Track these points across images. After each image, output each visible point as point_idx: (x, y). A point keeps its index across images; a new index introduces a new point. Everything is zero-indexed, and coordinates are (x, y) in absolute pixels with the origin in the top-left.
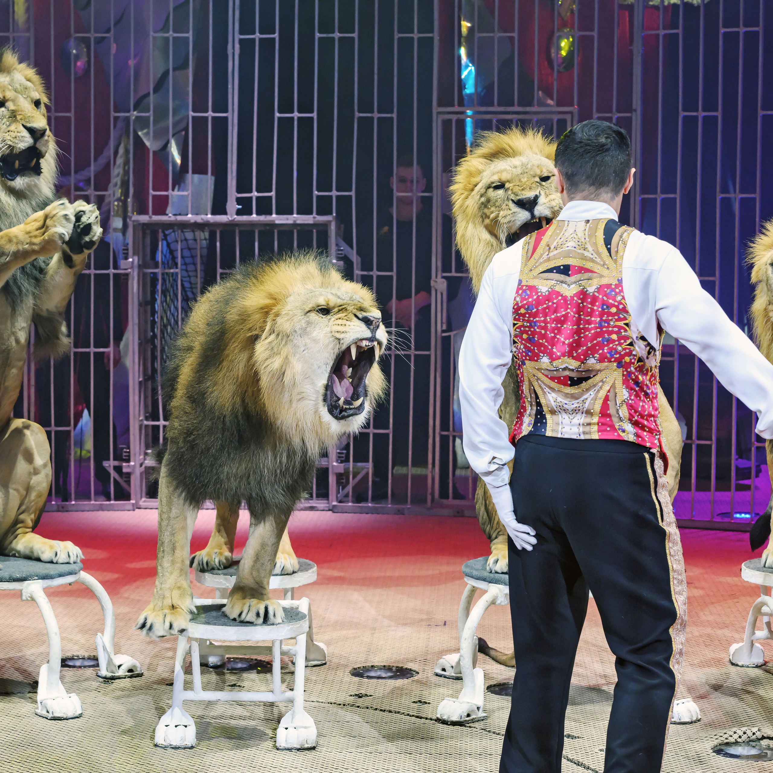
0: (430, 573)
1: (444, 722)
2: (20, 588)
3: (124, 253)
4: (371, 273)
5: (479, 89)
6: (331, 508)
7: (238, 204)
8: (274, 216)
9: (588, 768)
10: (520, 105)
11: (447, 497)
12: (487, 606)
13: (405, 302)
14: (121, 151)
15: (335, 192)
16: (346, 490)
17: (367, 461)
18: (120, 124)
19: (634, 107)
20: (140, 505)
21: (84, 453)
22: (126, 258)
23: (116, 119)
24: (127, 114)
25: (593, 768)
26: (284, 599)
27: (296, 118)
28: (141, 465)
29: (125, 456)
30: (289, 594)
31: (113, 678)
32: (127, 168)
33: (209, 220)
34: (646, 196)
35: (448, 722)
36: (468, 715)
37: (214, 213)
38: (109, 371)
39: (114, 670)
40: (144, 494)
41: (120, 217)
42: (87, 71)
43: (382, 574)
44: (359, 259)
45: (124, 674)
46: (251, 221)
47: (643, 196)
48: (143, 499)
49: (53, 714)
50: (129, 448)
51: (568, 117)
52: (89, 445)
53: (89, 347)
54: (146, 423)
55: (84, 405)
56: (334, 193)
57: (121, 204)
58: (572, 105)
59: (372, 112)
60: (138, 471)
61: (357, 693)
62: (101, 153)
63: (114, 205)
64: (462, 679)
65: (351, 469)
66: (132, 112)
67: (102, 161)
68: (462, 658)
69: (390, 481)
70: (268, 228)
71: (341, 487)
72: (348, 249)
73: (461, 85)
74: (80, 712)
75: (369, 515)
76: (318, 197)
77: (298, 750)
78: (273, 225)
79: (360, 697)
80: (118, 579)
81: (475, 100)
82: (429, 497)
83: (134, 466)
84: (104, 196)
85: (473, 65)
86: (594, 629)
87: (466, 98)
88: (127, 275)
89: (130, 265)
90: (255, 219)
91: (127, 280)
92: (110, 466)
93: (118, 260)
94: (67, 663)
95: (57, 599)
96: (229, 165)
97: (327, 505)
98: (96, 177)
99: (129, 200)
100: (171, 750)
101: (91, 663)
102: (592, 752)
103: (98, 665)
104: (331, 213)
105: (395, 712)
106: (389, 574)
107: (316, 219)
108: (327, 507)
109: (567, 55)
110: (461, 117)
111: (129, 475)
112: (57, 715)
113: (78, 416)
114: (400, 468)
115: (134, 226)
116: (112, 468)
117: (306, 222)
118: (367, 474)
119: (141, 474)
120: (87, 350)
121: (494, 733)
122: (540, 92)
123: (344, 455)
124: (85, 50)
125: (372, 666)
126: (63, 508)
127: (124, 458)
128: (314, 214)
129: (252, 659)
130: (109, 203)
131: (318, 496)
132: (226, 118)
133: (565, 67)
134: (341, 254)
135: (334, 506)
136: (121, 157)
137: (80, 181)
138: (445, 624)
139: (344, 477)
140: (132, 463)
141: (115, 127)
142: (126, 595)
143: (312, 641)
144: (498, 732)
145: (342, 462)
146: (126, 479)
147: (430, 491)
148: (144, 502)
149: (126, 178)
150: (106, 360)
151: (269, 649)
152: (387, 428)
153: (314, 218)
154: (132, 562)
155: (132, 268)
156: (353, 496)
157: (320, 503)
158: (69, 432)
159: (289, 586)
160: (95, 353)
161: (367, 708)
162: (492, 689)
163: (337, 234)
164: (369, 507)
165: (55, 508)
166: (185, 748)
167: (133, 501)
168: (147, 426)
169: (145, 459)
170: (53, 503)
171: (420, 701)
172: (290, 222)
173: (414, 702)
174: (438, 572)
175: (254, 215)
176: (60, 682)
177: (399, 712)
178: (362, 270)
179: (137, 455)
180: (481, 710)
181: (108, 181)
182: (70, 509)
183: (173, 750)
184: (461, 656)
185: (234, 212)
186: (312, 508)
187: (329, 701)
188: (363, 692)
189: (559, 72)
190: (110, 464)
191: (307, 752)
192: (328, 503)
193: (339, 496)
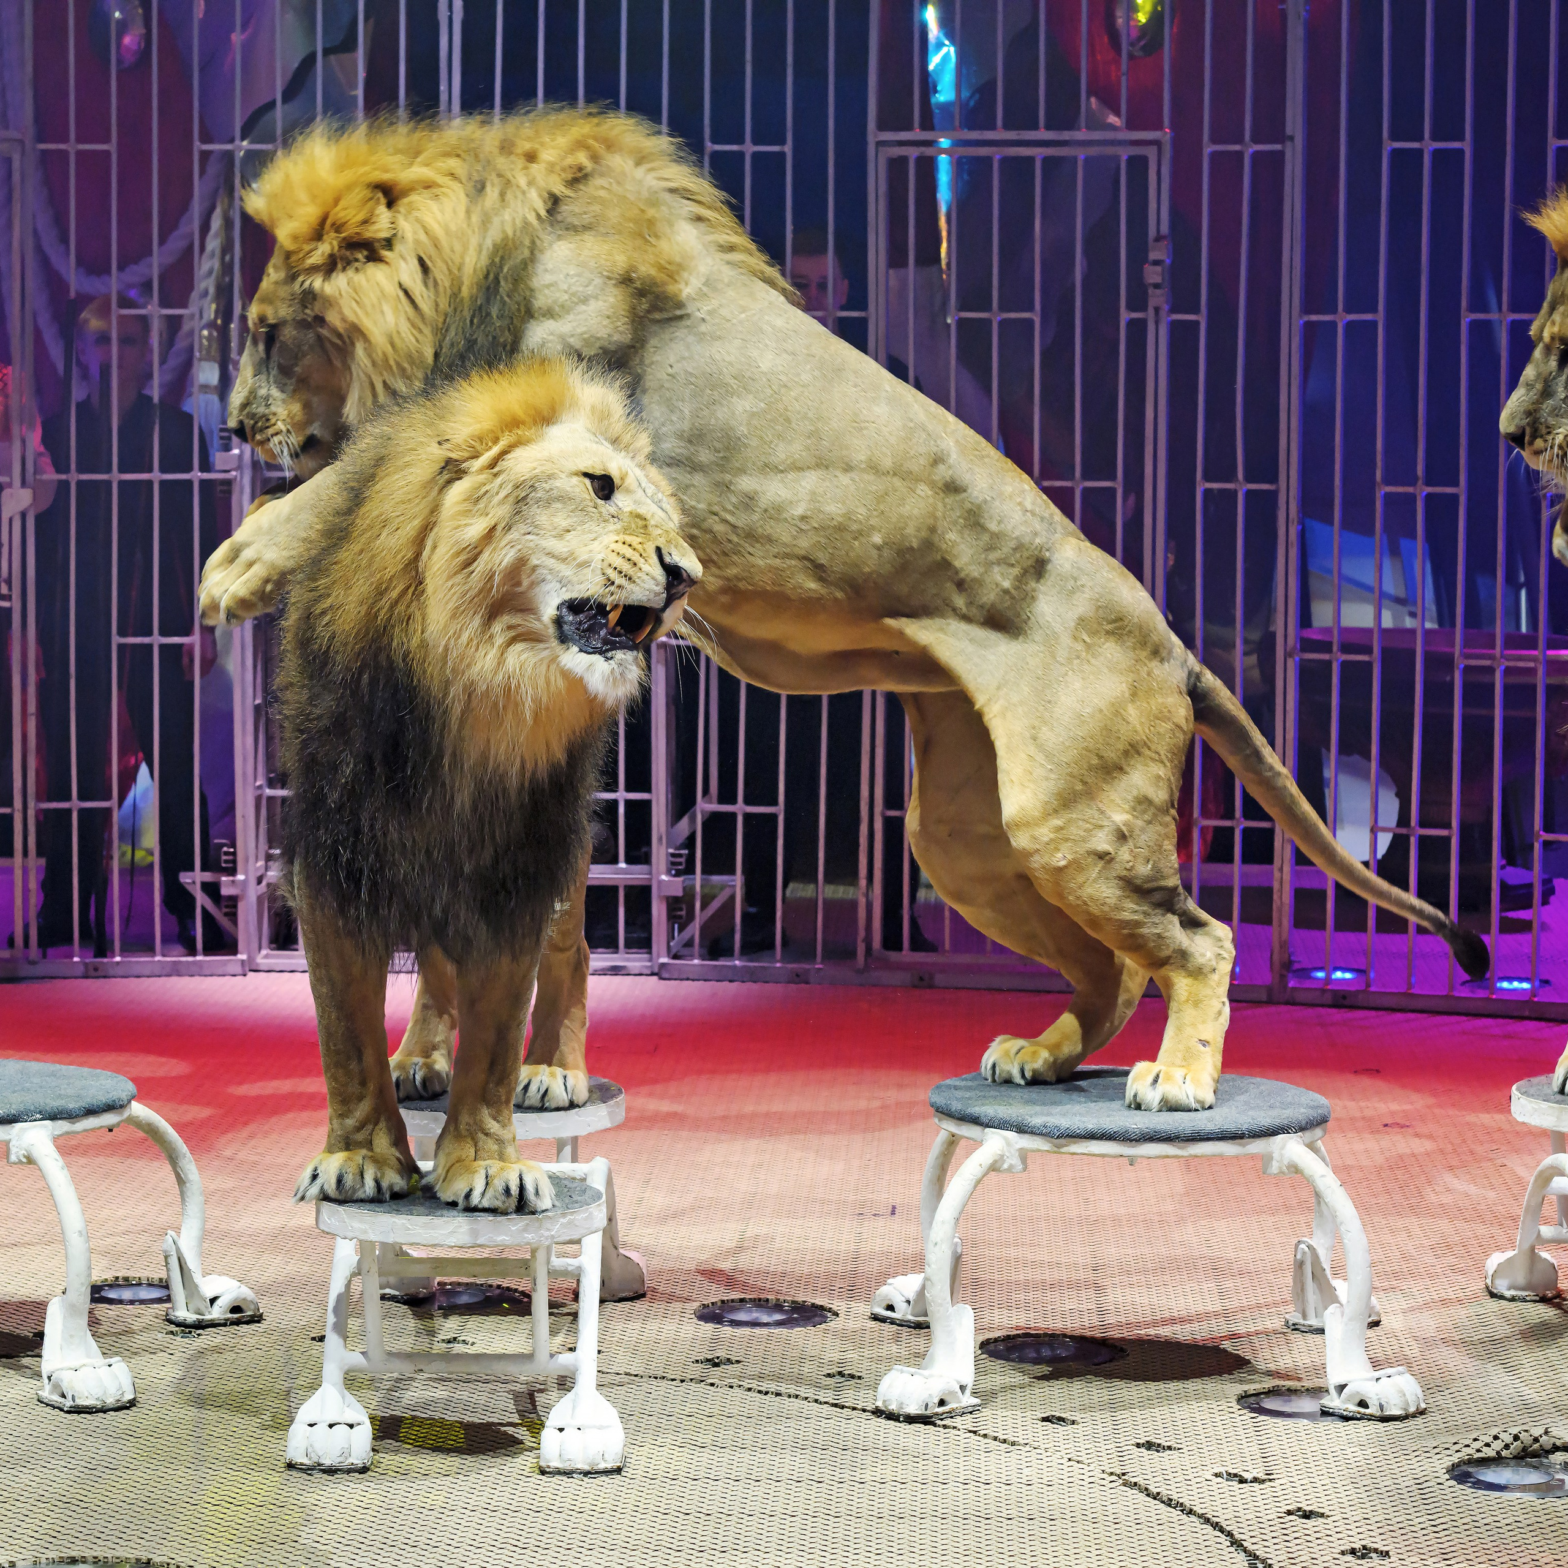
0: (862, 1104)
1: (892, 1416)
2: (7, 1138)
3: (222, 438)
5: (965, 94)
6: (656, 970)
9: (1191, 1512)
10: (1048, 127)
11: (899, 948)
12: (979, 1175)
14: (216, 223)
16: (687, 934)
17: (732, 871)
18: (212, 169)
19: (1289, 131)
20: (257, 964)
21: (139, 854)
22: (227, 448)
23: (205, 156)
24: (229, 147)
25: (1201, 1512)
26: (557, 1161)
28: (259, 881)
29: (226, 862)
30: (568, 1150)
31: (200, 1325)
32: (227, 258)
34: (1314, 318)
35: (899, 1416)
36: (942, 1403)
38: (192, 683)
39: (203, 1308)
40: (265, 941)
41: (215, 361)
42: (144, 55)
43: (763, 1108)
45: (223, 1317)
47: (1306, 318)
48: (264, 952)
49: (74, 1400)
50: (233, 844)
51: (1151, 153)
52: (151, 838)
53: (149, 633)
54: (269, 792)
55: (141, 755)
57: (215, 334)
58: (1159, 127)
59: (740, 141)
60: (253, 893)
61: (710, 1357)
62: (174, 226)
63: (200, 337)
64: (928, 1327)
65: (698, 888)
66: (237, 142)
67: (176, 243)
68: (928, 1283)
69: (779, 914)
71: (676, 926)
73: (928, 86)
74: (131, 1397)
75: (735, 985)
77: (586, 1474)
79: (716, 1365)
80: (209, 1118)
81: (957, 117)
82: (861, 949)
83: (245, 882)
84: (180, 317)
85: (953, 42)
86: (1203, 1223)
87: (937, 111)
88: (228, 483)
89: (234, 465)
91: (229, 493)
92: (194, 883)
93: (211, 451)
94: (103, 1294)
95: (82, 1161)
97: (649, 964)
98: (162, 278)
99: (232, 326)
100: (320, 1475)
101: (156, 1294)
102: (1198, 1480)
103: (168, 1299)
105: (790, 1396)
106: (777, 1107)
108: (647, 967)
109: (1149, 21)
110: (928, 151)
111: (233, 901)
112: (81, 1402)
113: (128, 778)
114: (801, 886)
116: (198, 886)
118: (732, 898)
119: (260, 899)
120: (146, 640)
121: (995, 1439)
122: (1093, 100)
123: (682, 860)
124: (140, 11)
125: (742, 1300)
126: (96, 969)
127: (224, 865)
129: (491, 1286)
130: (191, 333)
131: (629, 945)
133: (1143, 48)
135: (663, 965)
136: (216, 235)
137: (130, 286)
138: (893, 1213)
139: (684, 907)
140: (240, 877)
141: (202, 172)
142: (228, 1153)
143: (616, 1248)
144: (1002, 1437)
145: (677, 875)
146: (225, 910)
147: (862, 933)
148: (266, 956)
149: (227, 279)
150: (185, 660)
151: (525, 1266)
152: (775, 802)
154: (241, 1083)
155: (239, 468)
156: (701, 945)
157: (634, 960)
158: (108, 811)
159: (567, 1133)
160: (162, 647)
161: (731, 1387)
162: (992, 1347)
164: (735, 966)
165: (81, 970)
166: (349, 1471)
167: (240, 957)
168: (270, 799)
169: (267, 869)
170: (76, 959)
171: (840, 1374)
173: (829, 1375)
174: (876, 1104)
176: (89, 1333)
177: (797, 1396)
179: (252, 860)
180: (968, 1392)
181: (190, 286)
182: (111, 972)
183: (325, 1476)
184: (926, 1279)
186: (615, 971)
187: (652, 1373)
188: (722, 1354)
189: (1131, 57)
190: (194, 879)
191: (604, 1478)
192: (650, 960)
193: (672, 944)
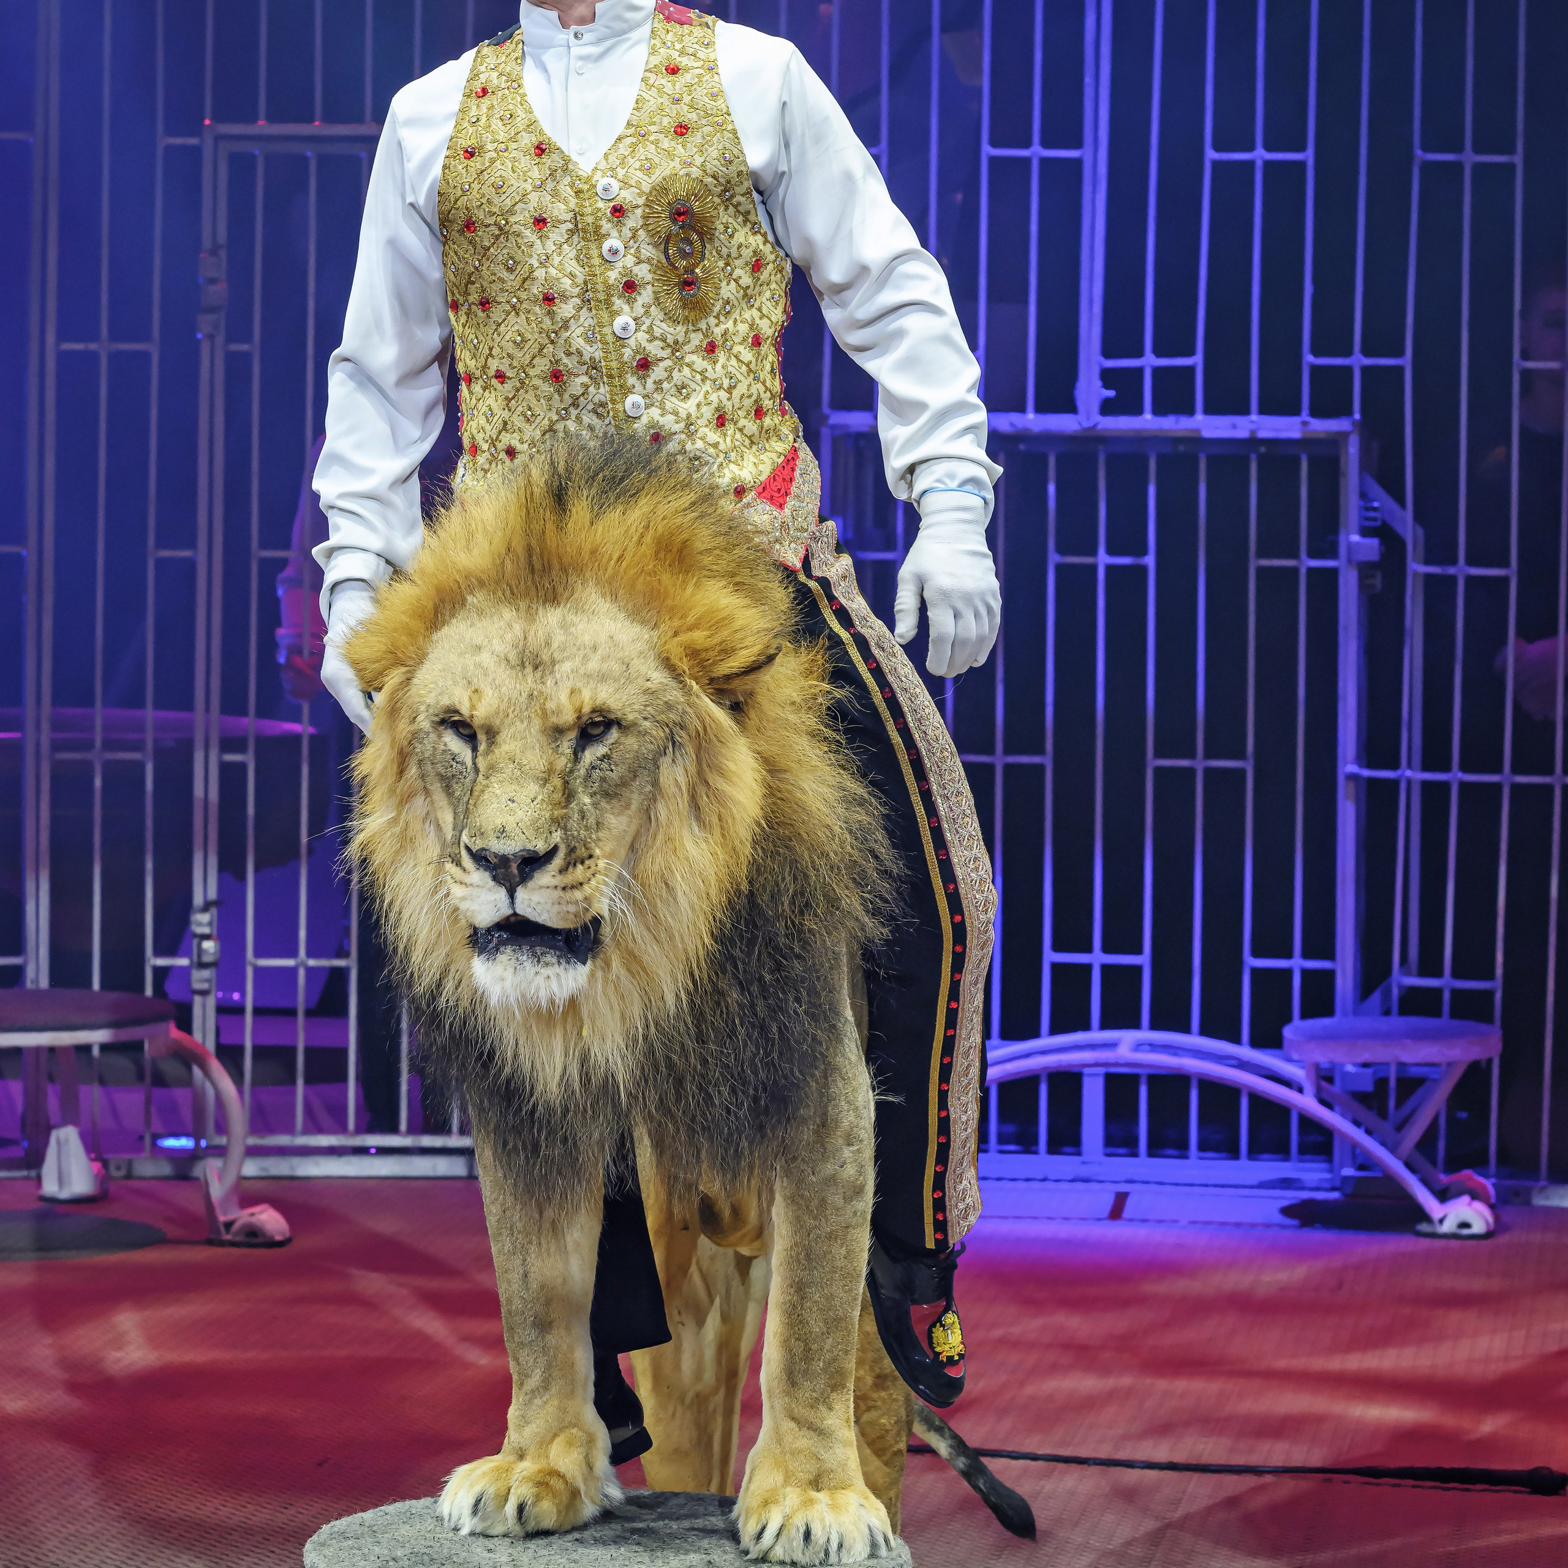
4: (1452, 571)
6: (1338, 1184)
7: (1106, 386)
8: (1199, 417)
13: (1538, 648)
15: (1360, 356)
27: (1259, 164)
33: (1030, 426)
37: (1040, 409)
44: (1420, 531)
46: (1138, 431)
56: (1358, 361)
59: (1459, 148)
70: (1181, 448)
72: (1392, 504)
76: (1315, 369)
78: (1197, 441)
90: (1149, 426)
96: (1084, 285)
97: (1328, 1176)
104: (1349, 413)
107: (1311, 427)
115: (835, 441)
117: (1284, 435)
128: (1305, 416)
131: (1302, 1152)
132: (1078, 163)
134: (1374, 519)
152: (1490, 977)
153: (1305, 424)
157: (1310, 1170)
163: (1364, 467)
172: (1242, 433)
175: (1148, 416)
178: (1427, 562)
185: (1095, 407)
192: (1331, 1171)
